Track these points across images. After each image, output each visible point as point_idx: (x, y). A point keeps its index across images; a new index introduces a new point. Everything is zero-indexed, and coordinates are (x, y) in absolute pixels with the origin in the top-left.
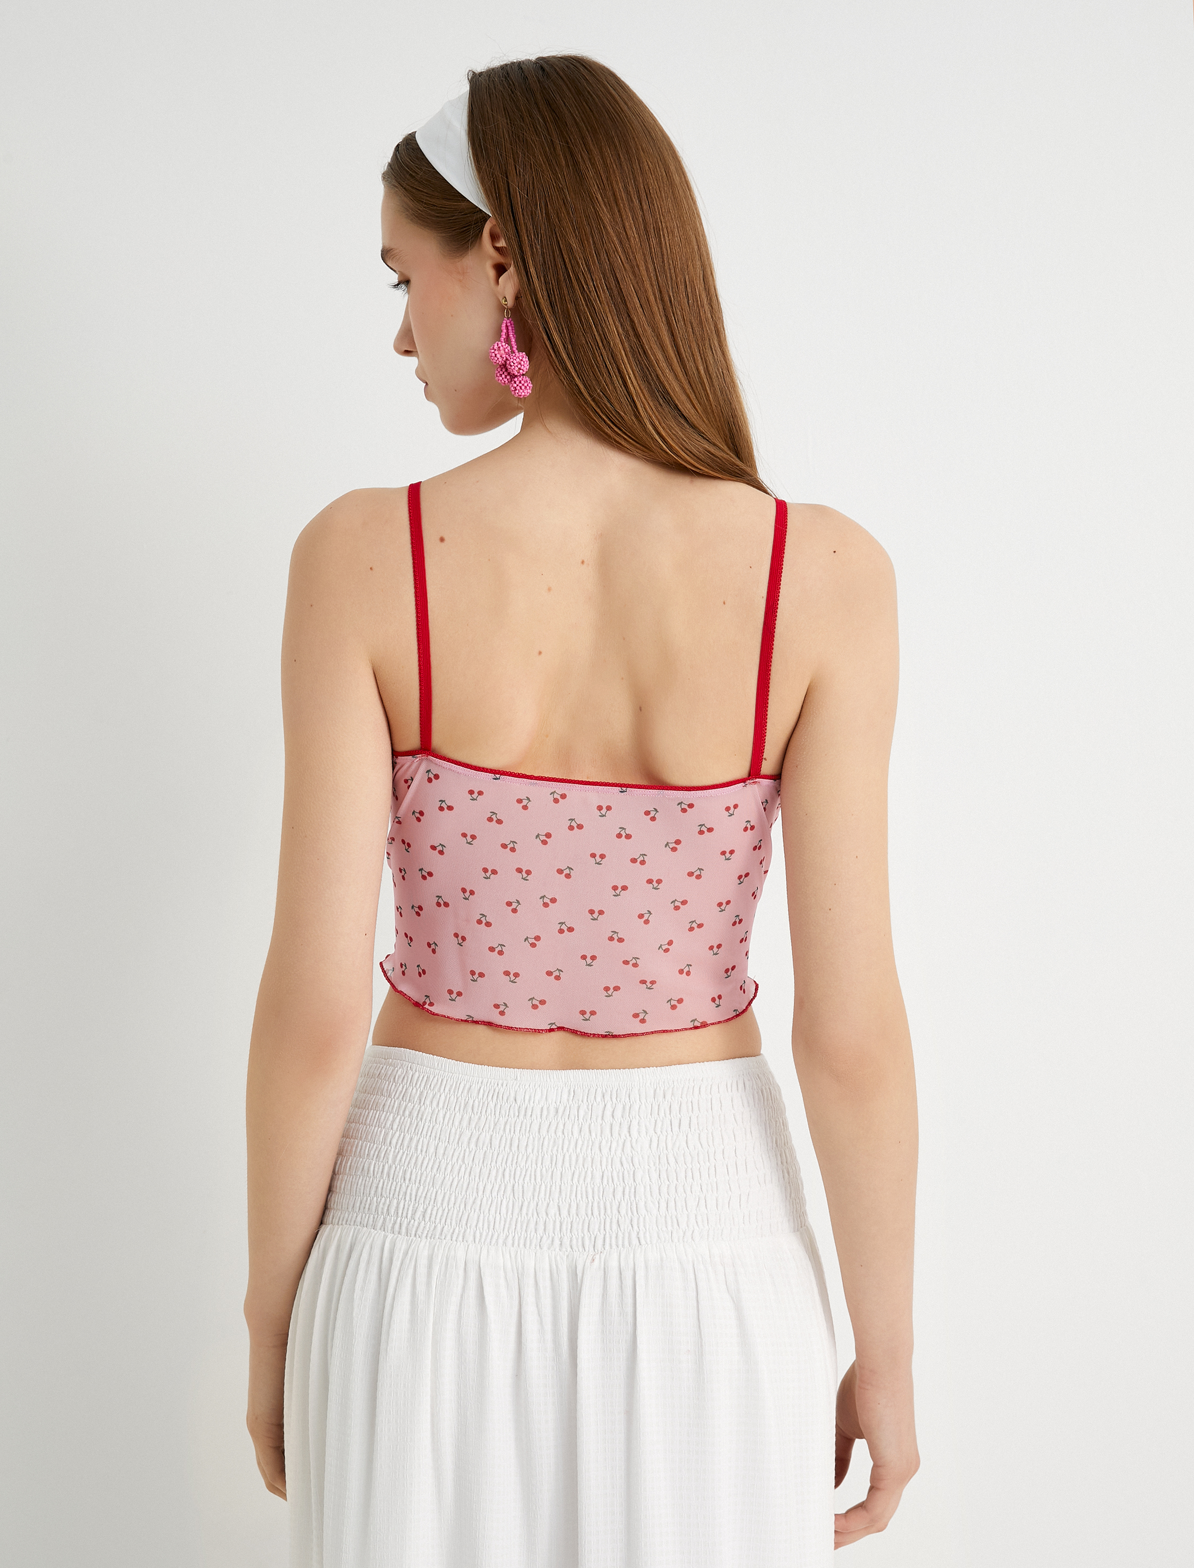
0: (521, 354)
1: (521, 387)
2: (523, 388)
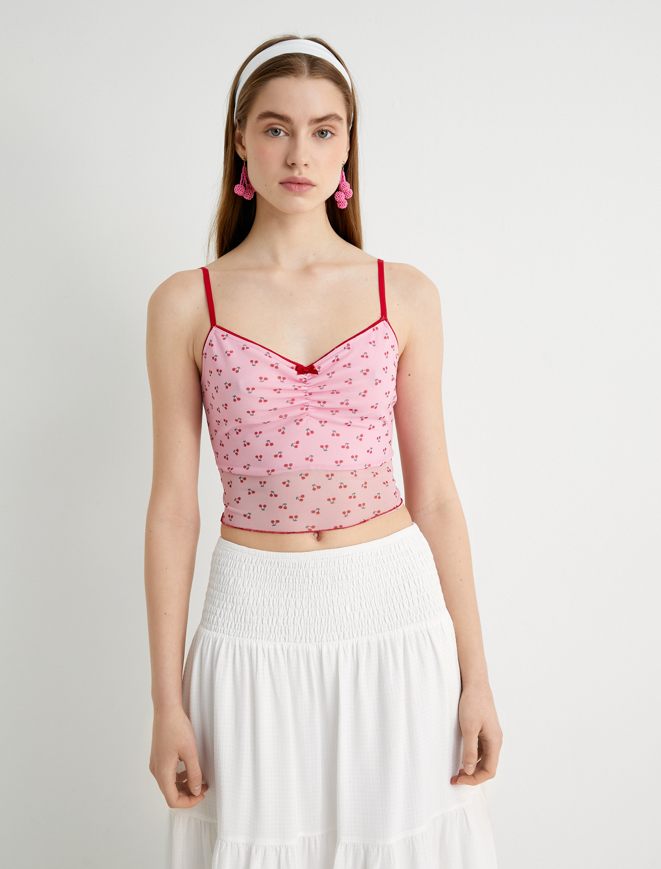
1: (343, 205)
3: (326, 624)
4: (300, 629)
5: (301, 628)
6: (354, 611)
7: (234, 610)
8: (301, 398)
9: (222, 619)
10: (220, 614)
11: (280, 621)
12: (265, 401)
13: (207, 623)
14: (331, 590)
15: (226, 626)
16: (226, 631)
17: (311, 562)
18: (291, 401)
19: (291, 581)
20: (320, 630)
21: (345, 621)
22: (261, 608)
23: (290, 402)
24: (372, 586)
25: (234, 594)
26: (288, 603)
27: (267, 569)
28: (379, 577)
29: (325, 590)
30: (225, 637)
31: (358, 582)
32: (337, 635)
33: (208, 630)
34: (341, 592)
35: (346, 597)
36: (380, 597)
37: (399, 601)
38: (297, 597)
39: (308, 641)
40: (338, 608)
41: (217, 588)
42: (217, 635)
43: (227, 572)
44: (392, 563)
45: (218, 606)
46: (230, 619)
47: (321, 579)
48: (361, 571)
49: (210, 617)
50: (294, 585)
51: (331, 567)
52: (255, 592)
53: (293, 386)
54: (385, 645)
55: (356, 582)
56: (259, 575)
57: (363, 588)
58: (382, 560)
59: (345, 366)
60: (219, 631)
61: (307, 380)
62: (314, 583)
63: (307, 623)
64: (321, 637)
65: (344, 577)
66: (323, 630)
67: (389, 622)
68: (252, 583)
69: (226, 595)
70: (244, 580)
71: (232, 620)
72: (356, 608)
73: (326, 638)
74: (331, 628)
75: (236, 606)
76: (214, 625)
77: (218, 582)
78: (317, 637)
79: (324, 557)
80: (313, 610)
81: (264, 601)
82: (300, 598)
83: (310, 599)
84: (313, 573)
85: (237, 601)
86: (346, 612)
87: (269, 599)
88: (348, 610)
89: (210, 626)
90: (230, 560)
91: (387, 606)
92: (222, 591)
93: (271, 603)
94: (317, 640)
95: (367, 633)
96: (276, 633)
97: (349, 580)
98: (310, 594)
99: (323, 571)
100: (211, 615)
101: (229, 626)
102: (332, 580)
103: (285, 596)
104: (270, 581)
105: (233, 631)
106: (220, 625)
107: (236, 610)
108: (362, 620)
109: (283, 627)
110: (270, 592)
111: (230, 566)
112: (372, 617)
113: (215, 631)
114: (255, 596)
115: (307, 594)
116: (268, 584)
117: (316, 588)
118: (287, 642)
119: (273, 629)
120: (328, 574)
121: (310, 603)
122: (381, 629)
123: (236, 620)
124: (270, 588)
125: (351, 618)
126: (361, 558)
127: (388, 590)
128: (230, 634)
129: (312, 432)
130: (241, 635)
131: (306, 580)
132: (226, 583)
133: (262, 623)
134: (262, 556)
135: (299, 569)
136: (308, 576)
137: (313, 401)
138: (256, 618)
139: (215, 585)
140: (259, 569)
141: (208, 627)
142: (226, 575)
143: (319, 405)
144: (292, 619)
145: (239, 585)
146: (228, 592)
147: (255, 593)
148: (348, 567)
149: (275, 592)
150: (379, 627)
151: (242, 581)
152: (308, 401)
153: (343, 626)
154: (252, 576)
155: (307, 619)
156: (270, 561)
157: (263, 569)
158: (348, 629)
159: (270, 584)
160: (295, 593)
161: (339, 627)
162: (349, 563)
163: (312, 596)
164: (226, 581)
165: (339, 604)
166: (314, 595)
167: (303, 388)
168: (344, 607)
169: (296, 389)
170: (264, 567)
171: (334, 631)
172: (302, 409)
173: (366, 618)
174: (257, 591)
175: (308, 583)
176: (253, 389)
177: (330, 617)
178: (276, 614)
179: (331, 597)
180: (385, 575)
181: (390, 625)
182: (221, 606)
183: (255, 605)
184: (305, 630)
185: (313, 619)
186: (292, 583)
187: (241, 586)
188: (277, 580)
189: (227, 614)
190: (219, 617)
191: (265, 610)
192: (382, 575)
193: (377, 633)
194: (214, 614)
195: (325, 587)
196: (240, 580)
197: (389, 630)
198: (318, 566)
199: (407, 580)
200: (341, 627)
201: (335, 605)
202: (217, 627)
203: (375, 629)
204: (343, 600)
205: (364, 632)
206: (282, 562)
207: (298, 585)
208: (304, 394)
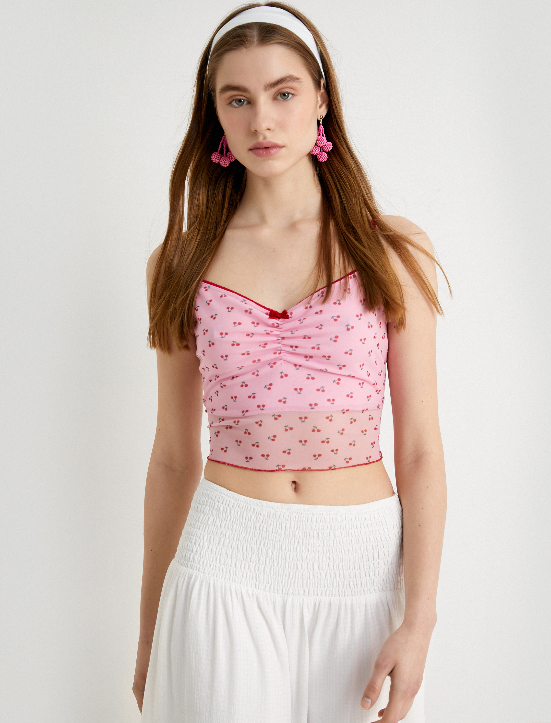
0: (329, 143)
2: (323, 158)
3: (294, 578)
4: (269, 578)
5: (271, 577)
6: (321, 570)
7: (210, 550)
8: (273, 342)
9: (198, 557)
10: (197, 551)
11: (252, 567)
12: (238, 345)
13: (183, 560)
14: (301, 545)
15: (202, 564)
16: (201, 569)
17: (285, 514)
18: (264, 345)
19: (265, 529)
20: (288, 583)
21: (311, 578)
22: (236, 552)
23: (262, 346)
24: (342, 549)
25: (212, 534)
26: (260, 551)
27: (243, 514)
28: (349, 542)
29: (296, 544)
30: (200, 574)
31: (329, 542)
32: (303, 590)
33: (185, 567)
34: (312, 549)
35: (315, 555)
36: (348, 561)
37: (366, 569)
38: (269, 546)
39: (276, 591)
40: (306, 564)
41: (195, 526)
42: (192, 571)
43: (206, 511)
44: (365, 531)
45: (195, 544)
46: (206, 558)
47: (293, 532)
48: (333, 532)
49: (186, 554)
50: (268, 534)
51: (304, 522)
52: (230, 534)
53: (265, 331)
54: (346, 610)
55: (327, 542)
56: (236, 519)
57: (333, 549)
58: (355, 526)
59: (317, 313)
60: (195, 568)
61: (279, 325)
62: (286, 536)
63: (276, 574)
64: (287, 589)
65: (316, 535)
66: (291, 583)
67: (353, 587)
68: (228, 526)
69: (203, 533)
70: (222, 522)
71: (208, 559)
72: (324, 567)
73: (292, 592)
74: (298, 583)
75: (212, 546)
76: (190, 562)
77: (197, 519)
78: (284, 589)
79: (299, 512)
80: (283, 562)
81: (238, 545)
82: (272, 548)
83: (281, 550)
84: (286, 525)
85: (213, 540)
86: (314, 570)
87: (243, 544)
88: (316, 568)
89: (186, 562)
90: (209, 499)
91: (354, 572)
92: (199, 529)
93: (245, 548)
94: (284, 592)
95: (331, 593)
96: (248, 578)
97: (320, 538)
98: (282, 545)
99: (296, 524)
100: (187, 551)
101: (205, 565)
102: (303, 535)
103: (258, 543)
104: (245, 526)
105: (208, 570)
106: (196, 562)
107: (212, 550)
108: (328, 580)
109: (254, 573)
110: (244, 537)
111: (210, 506)
112: (338, 579)
113: (191, 567)
114: (231, 539)
115: (279, 545)
116: (243, 529)
117: (287, 540)
118: (258, 589)
119: (245, 574)
120: (301, 529)
121: (281, 554)
122: (344, 592)
123: (211, 560)
124: (245, 534)
125: (317, 577)
126: (335, 520)
127: (357, 556)
128: (205, 572)
129: (286, 375)
130: (215, 575)
131: (279, 531)
132: (205, 522)
133: (236, 567)
134: (240, 500)
135: (274, 519)
136: (281, 528)
137: (286, 345)
138: (230, 561)
139: (193, 522)
140: (236, 512)
141: (185, 564)
142: (206, 514)
143: (290, 350)
144: (263, 567)
145: (217, 525)
146: (206, 531)
147: (231, 536)
148: (320, 526)
149: (249, 538)
150: (343, 591)
151: (219, 522)
152: (280, 345)
153: (309, 582)
154: (229, 519)
155: (276, 570)
156: (247, 507)
157: (239, 513)
158: (314, 587)
159: (245, 530)
160: (268, 543)
161: (305, 582)
162: (322, 521)
163: (284, 548)
164: (205, 520)
165: (308, 560)
166: (285, 547)
167: (275, 333)
168: (312, 564)
169: (268, 334)
170: (241, 512)
171: (300, 586)
172: (275, 353)
173: (332, 578)
174: (233, 534)
175: (281, 534)
176: (226, 334)
177: (297, 572)
178: (249, 560)
179: (301, 552)
180: (357, 542)
181: (353, 591)
182: (198, 543)
183: (230, 548)
184: (274, 580)
185: (281, 570)
186: (265, 532)
187: (219, 527)
188: (252, 527)
189: (204, 552)
190: (195, 554)
191: (239, 554)
192: (353, 540)
193: (341, 596)
194: (191, 551)
195: (297, 541)
196: (218, 520)
197: (352, 595)
198: (292, 519)
199: (378, 550)
200: (307, 583)
201: (304, 560)
202: (193, 564)
203: (339, 591)
204: (312, 558)
205: (328, 593)
206: (258, 509)
207: (271, 535)
208: (276, 339)
